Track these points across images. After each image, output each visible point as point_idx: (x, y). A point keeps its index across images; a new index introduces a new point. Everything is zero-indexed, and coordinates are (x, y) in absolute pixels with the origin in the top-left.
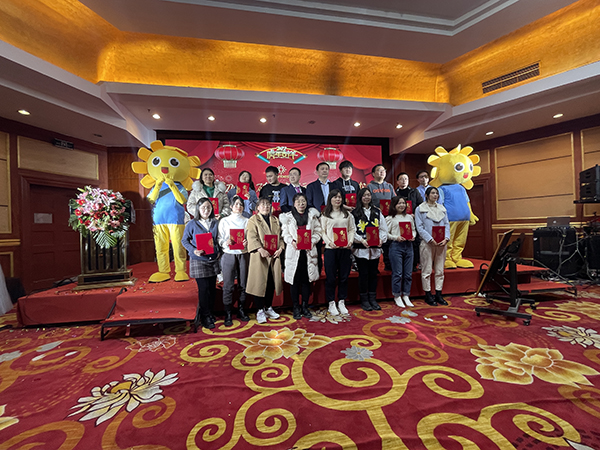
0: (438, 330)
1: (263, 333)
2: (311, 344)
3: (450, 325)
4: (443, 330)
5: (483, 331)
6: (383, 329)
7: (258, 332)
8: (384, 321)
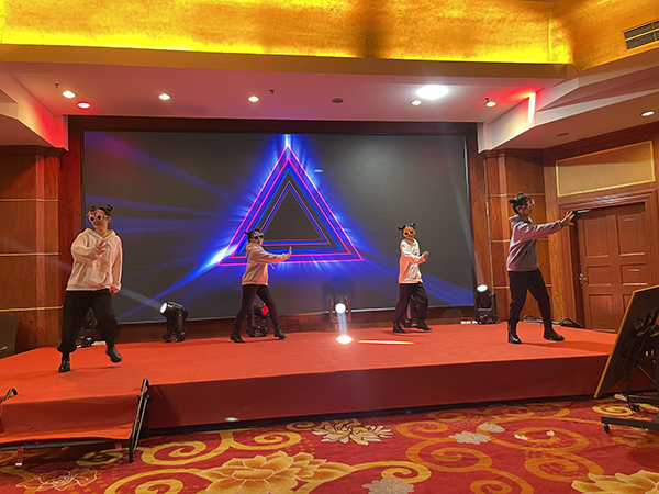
0: (531, 453)
1: (242, 460)
2: (317, 476)
3: (554, 445)
4: (539, 454)
5: (604, 454)
6: (440, 452)
7: (234, 460)
8: (445, 440)
